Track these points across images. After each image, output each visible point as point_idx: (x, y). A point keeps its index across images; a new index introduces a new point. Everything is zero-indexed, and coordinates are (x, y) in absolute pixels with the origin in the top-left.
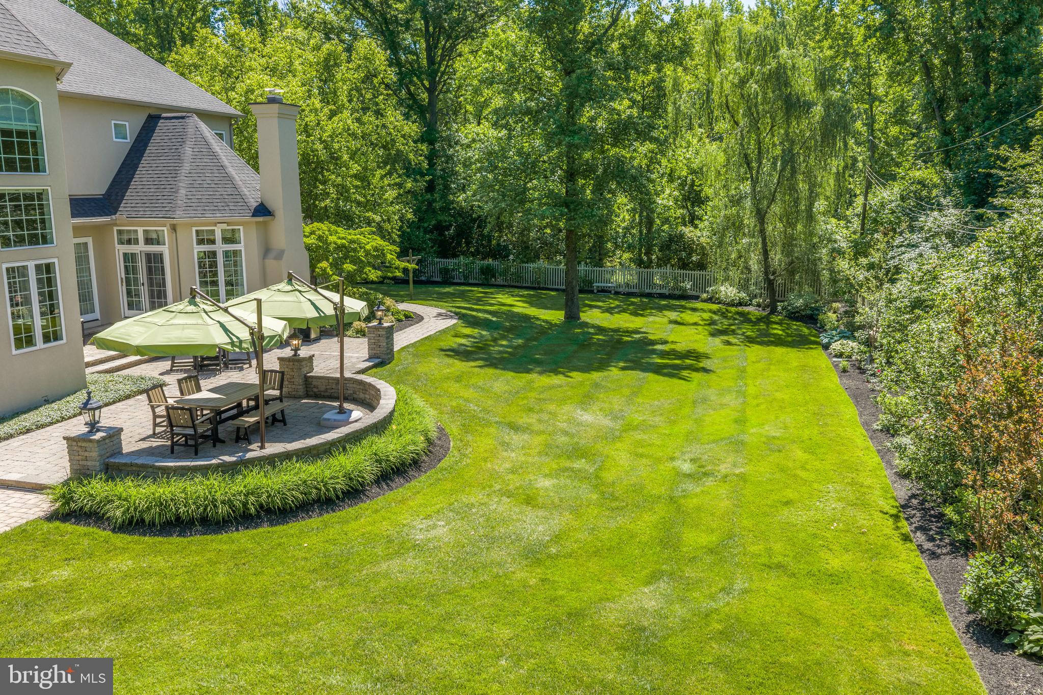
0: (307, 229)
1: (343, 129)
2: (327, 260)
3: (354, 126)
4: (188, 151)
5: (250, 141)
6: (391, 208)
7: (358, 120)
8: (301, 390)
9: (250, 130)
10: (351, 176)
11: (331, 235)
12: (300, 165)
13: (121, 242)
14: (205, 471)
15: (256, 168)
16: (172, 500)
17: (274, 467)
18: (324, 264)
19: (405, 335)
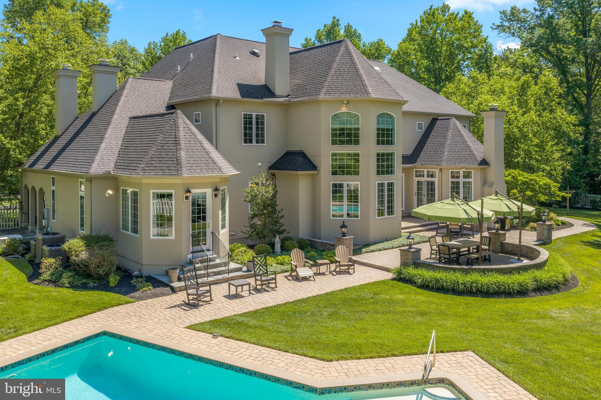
0: (507, 173)
1: (530, 121)
2: (517, 189)
3: (536, 119)
4: (450, 134)
5: (478, 128)
6: (556, 163)
7: (539, 116)
8: (499, 249)
9: (479, 123)
10: (534, 146)
11: (520, 176)
12: (505, 140)
13: (417, 176)
14: (454, 270)
15: (482, 142)
16: (441, 279)
17: (485, 274)
18: (515, 191)
19: (560, 232)
